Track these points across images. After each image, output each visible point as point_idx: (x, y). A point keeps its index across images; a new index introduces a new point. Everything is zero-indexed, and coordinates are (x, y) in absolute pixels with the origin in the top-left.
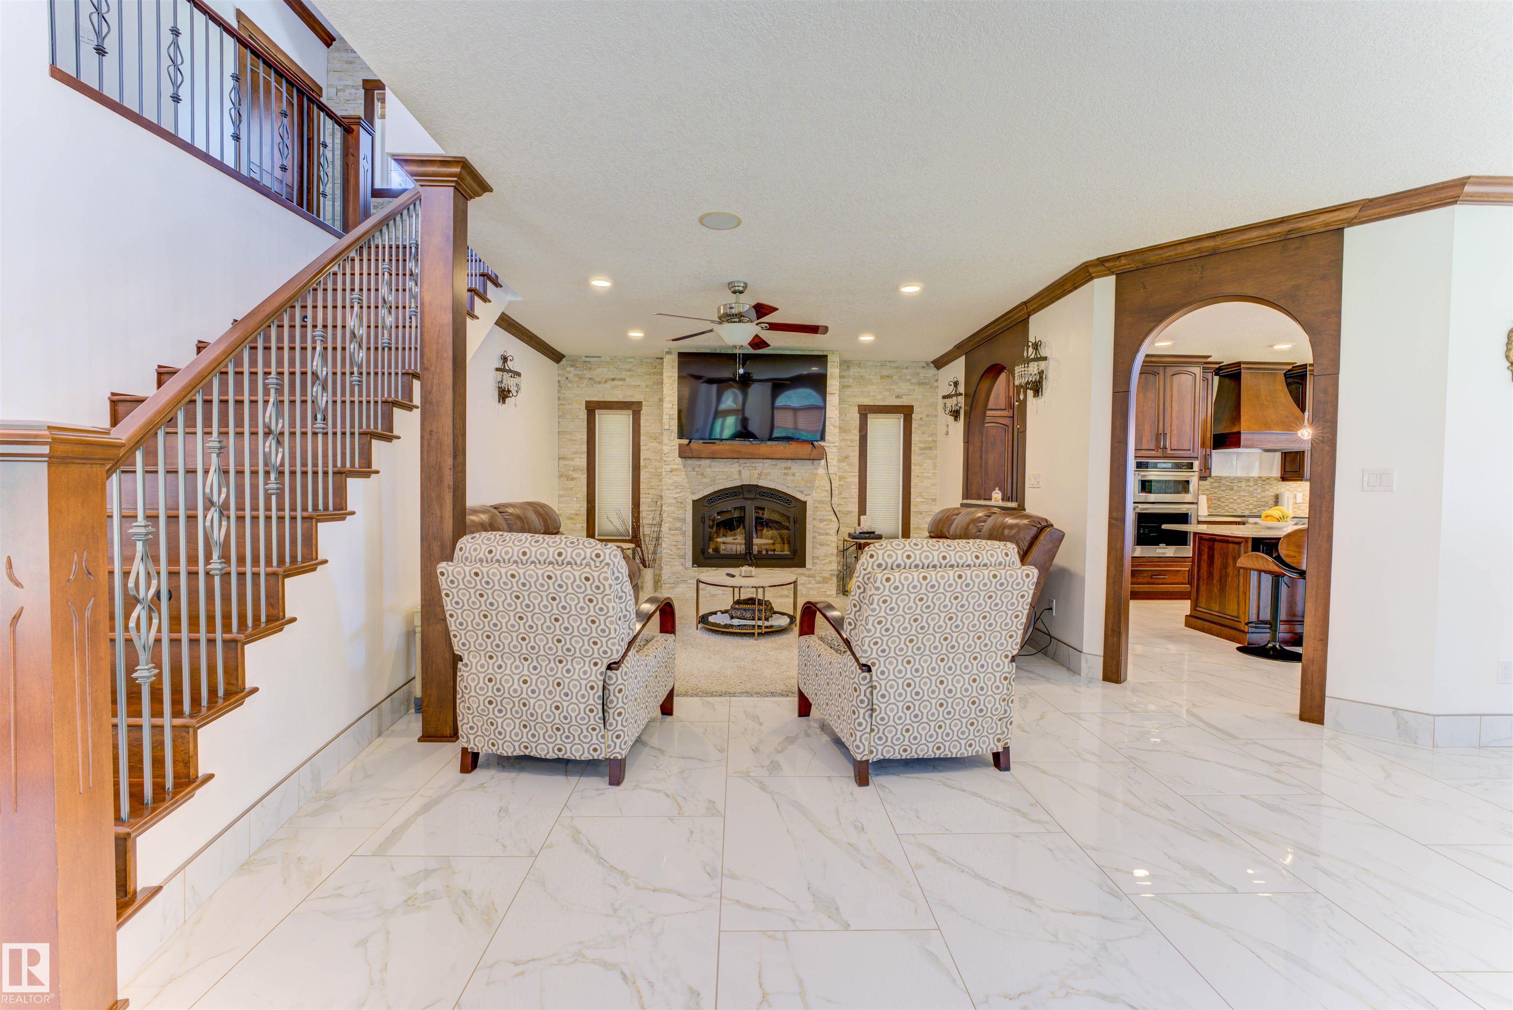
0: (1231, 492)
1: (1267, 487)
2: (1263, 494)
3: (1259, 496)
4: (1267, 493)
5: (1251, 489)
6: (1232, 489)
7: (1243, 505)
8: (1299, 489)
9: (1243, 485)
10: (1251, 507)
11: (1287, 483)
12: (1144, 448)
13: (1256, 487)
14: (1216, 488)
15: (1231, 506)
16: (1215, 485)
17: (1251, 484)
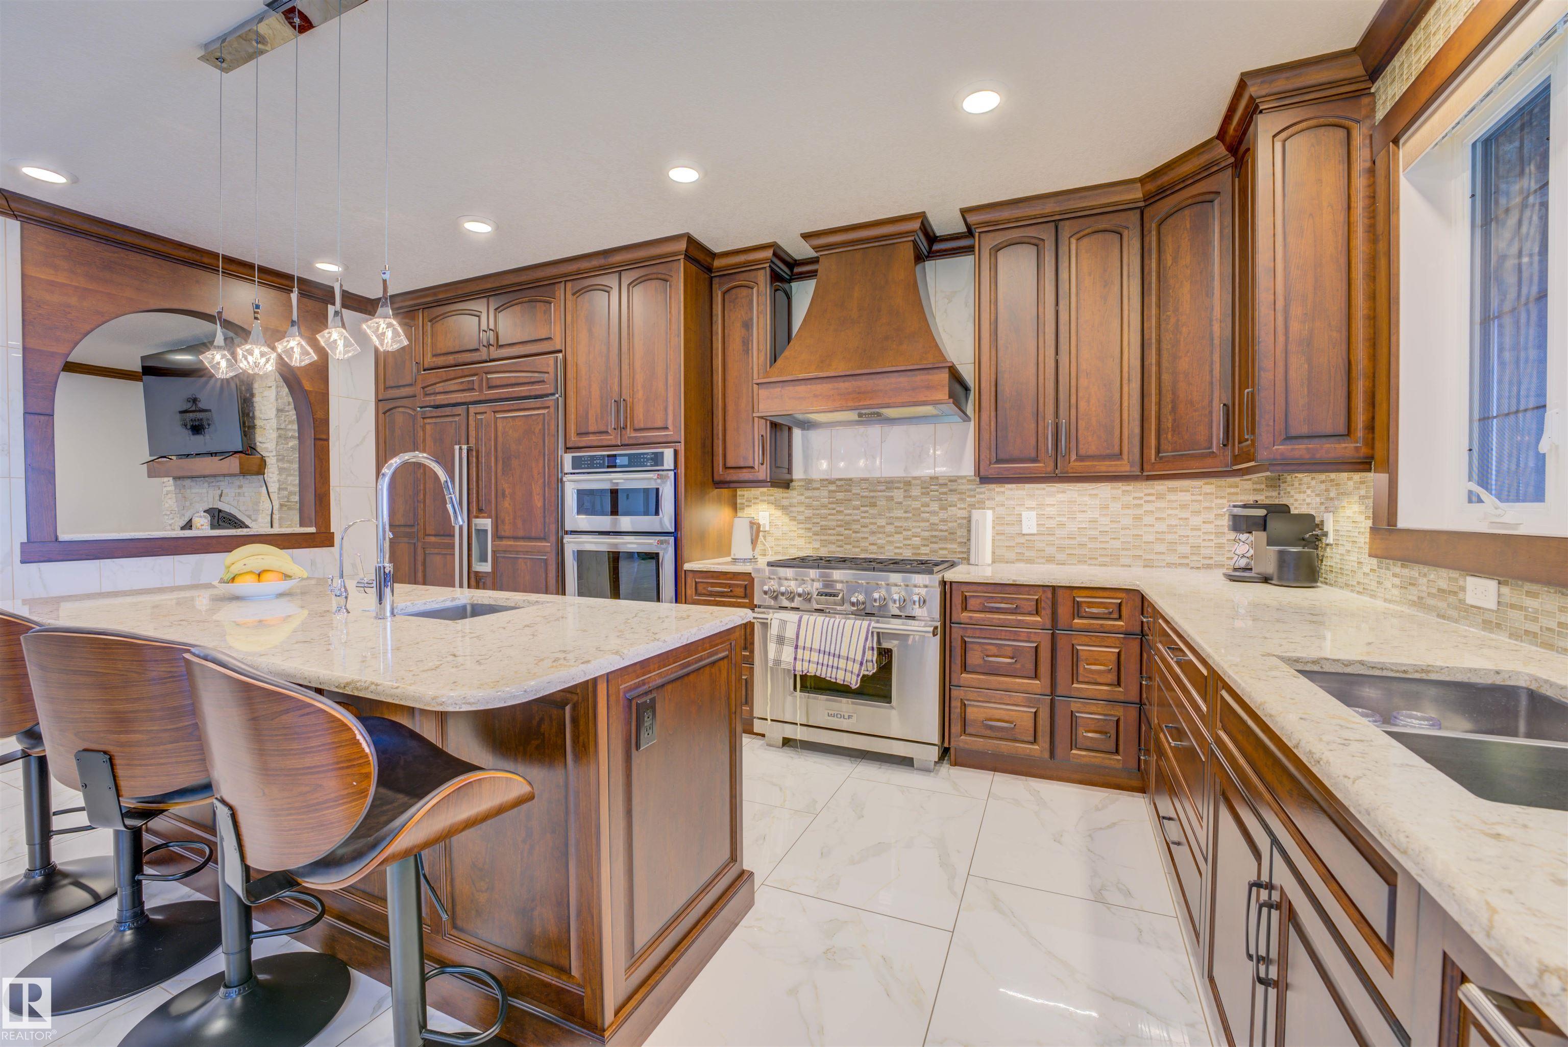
0: (872, 511)
1: (953, 498)
2: (943, 515)
3: (934, 519)
4: (952, 511)
5: (916, 504)
6: (874, 505)
7: (897, 537)
8: (1033, 504)
9: (898, 495)
10: (916, 541)
11: (997, 488)
12: (591, 429)
13: (926, 499)
14: (838, 502)
15: (872, 539)
16: (840, 496)
17: (916, 492)
